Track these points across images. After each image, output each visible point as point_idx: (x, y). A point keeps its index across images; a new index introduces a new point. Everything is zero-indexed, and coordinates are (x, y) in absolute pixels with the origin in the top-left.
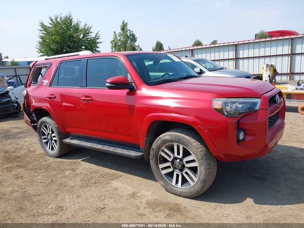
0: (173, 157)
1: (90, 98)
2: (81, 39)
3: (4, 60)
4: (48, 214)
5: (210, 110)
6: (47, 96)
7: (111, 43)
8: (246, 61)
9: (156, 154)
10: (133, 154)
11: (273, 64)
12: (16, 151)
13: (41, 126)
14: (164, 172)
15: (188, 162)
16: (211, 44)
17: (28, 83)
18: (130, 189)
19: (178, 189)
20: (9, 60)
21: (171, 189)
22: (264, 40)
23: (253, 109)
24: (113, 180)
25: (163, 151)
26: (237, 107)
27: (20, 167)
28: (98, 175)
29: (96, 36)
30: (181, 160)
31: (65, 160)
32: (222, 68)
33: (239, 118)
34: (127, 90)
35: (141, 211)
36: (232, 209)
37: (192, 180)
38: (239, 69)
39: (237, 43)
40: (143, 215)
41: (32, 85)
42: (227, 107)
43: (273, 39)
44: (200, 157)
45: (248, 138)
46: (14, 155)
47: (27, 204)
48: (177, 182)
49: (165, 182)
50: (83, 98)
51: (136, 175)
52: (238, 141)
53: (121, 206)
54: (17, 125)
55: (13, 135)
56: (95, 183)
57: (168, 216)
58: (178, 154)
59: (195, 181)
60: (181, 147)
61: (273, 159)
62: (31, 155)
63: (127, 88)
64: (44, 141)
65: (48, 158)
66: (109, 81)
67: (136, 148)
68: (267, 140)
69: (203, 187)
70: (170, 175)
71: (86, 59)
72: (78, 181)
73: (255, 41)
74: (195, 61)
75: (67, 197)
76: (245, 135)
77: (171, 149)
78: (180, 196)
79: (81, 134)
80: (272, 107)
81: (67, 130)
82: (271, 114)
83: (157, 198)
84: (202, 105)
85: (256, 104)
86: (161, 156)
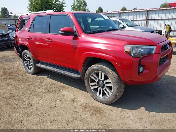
0: (98, 79)
1: (51, 40)
2: (53, 4)
3: (10, 14)
4: (23, 108)
5: (122, 52)
6: (27, 37)
7: (72, 6)
8: (153, 22)
9: (88, 77)
10: (75, 76)
11: (169, 24)
12: (10, 69)
13: (24, 55)
14: (92, 88)
15: (107, 83)
16: (133, 10)
17: (17, 29)
18: (72, 96)
19: (100, 99)
20: (13, 15)
21: (96, 98)
22: (166, 8)
23: (151, 53)
24: (63, 90)
25: (92, 75)
26: (140, 51)
27: (11, 78)
28: (55, 86)
29: (63, 2)
30: (103, 82)
31: (37, 76)
32: (137, 26)
33: (140, 58)
34: (73, 37)
35: (77, 110)
36: (131, 113)
37: (109, 94)
38: (148, 26)
39: (149, 10)
40: (77, 112)
41: (19, 30)
42: (133, 51)
43: (171, 8)
44: (114, 81)
45: (145, 71)
46: (9, 71)
47: (12, 101)
48: (100, 94)
49: (93, 93)
50: (47, 40)
51: (77, 88)
52: (139, 73)
53: (65, 106)
54: (13, 54)
55: (10, 59)
56: (52, 91)
57: (92, 114)
58: (101, 78)
59: (110, 95)
60: (103, 74)
61: (161, 84)
62: (18, 72)
63: (73, 35)
64: (26, 64)
65: (27, 74)
66: (61, 30)
67: (77, 72)
68: (158, 73)
69: (115, 99)
70: (96, 90)
71: (50, 15)
72: (42, 89)
73: (160, 9)
74: (121, 20)
75: (35, 98)
76: (143, 69)
77: (97, 74)
78: (101, 103)
79: (46, 62)
80: (163, 52)
81: (39, 59)
82: (162, 56)
83: (87, 103)
84: (118, 48)
85: (152, 49)
86: (91, 78)
